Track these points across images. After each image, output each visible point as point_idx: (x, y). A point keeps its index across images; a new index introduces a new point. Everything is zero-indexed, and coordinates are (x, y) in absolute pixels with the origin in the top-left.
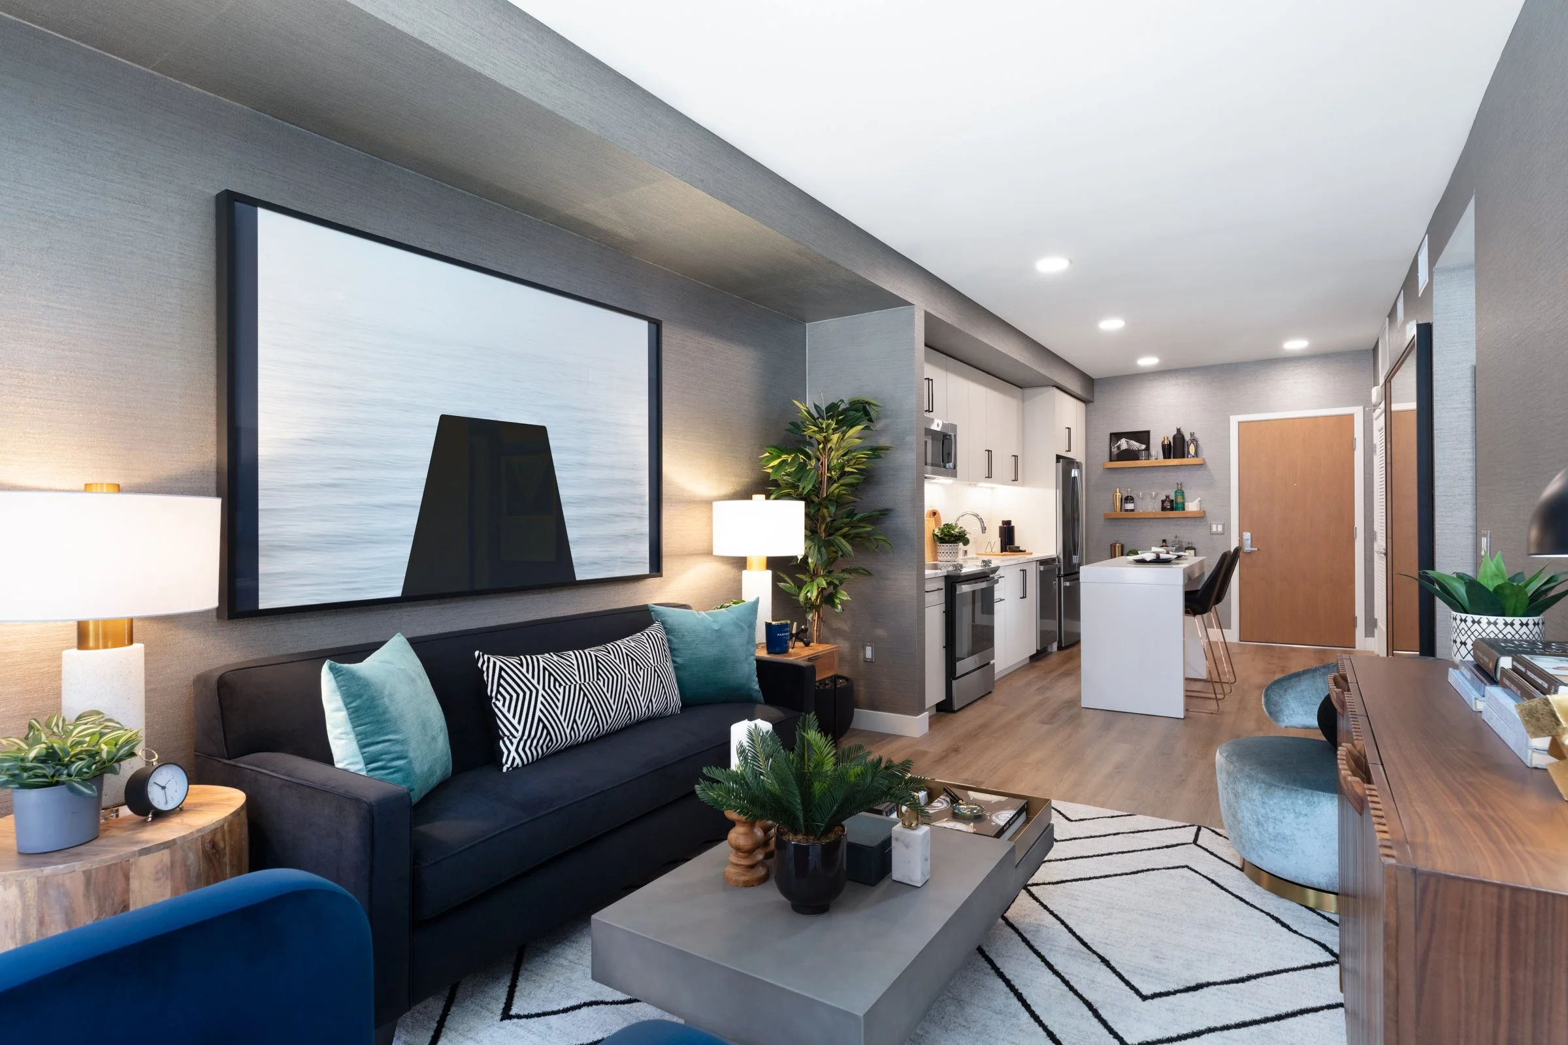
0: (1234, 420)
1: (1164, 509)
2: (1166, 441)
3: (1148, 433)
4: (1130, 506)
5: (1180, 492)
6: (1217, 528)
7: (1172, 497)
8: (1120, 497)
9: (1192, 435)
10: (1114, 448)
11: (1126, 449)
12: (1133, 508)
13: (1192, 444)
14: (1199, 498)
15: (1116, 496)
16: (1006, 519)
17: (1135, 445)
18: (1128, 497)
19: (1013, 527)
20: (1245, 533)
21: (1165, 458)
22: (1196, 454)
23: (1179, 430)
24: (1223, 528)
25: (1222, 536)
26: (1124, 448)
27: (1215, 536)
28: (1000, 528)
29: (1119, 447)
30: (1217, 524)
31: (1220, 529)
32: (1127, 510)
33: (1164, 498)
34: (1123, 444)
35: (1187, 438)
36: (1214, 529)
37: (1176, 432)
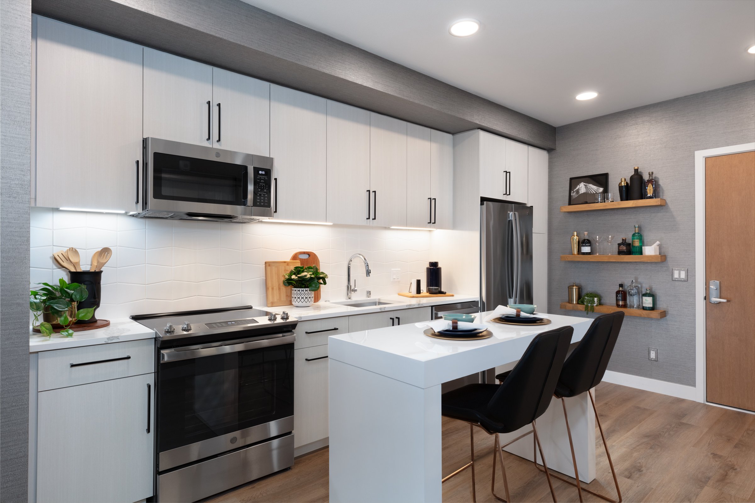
0: (700, 156)
1: (620, 253)
2: (623, 183)
3: (606, 176)
4: (586, 249)
5: (639, 235)
6: (680, 274)
7: (629, 241)
8: (577, 240)
9: (651, 174)
10: (574, 192)
11: (584, 193)
12: (590, 251)
13: (650, 185)
14: (658, 243)
15: (573, 239)
16: (434, 260)
17: (594, 188)
18: (585, 240)
19: (440, 269)
20: (711, 282)
21: (622, 199)
22: (656, 195)
23: (636, 171)
24: (687, 275)
25: (684, 283)
26: (583, 192)
27: (677, 283)
28: (427, 268)
29: (578, 191)
30: (680, 271)
31: (683, 275)
32: (584, 254)
33: (620, 241)
34: (582, 188)
35: (646, 177)
36: (676, 275)
37: (633, 173)
